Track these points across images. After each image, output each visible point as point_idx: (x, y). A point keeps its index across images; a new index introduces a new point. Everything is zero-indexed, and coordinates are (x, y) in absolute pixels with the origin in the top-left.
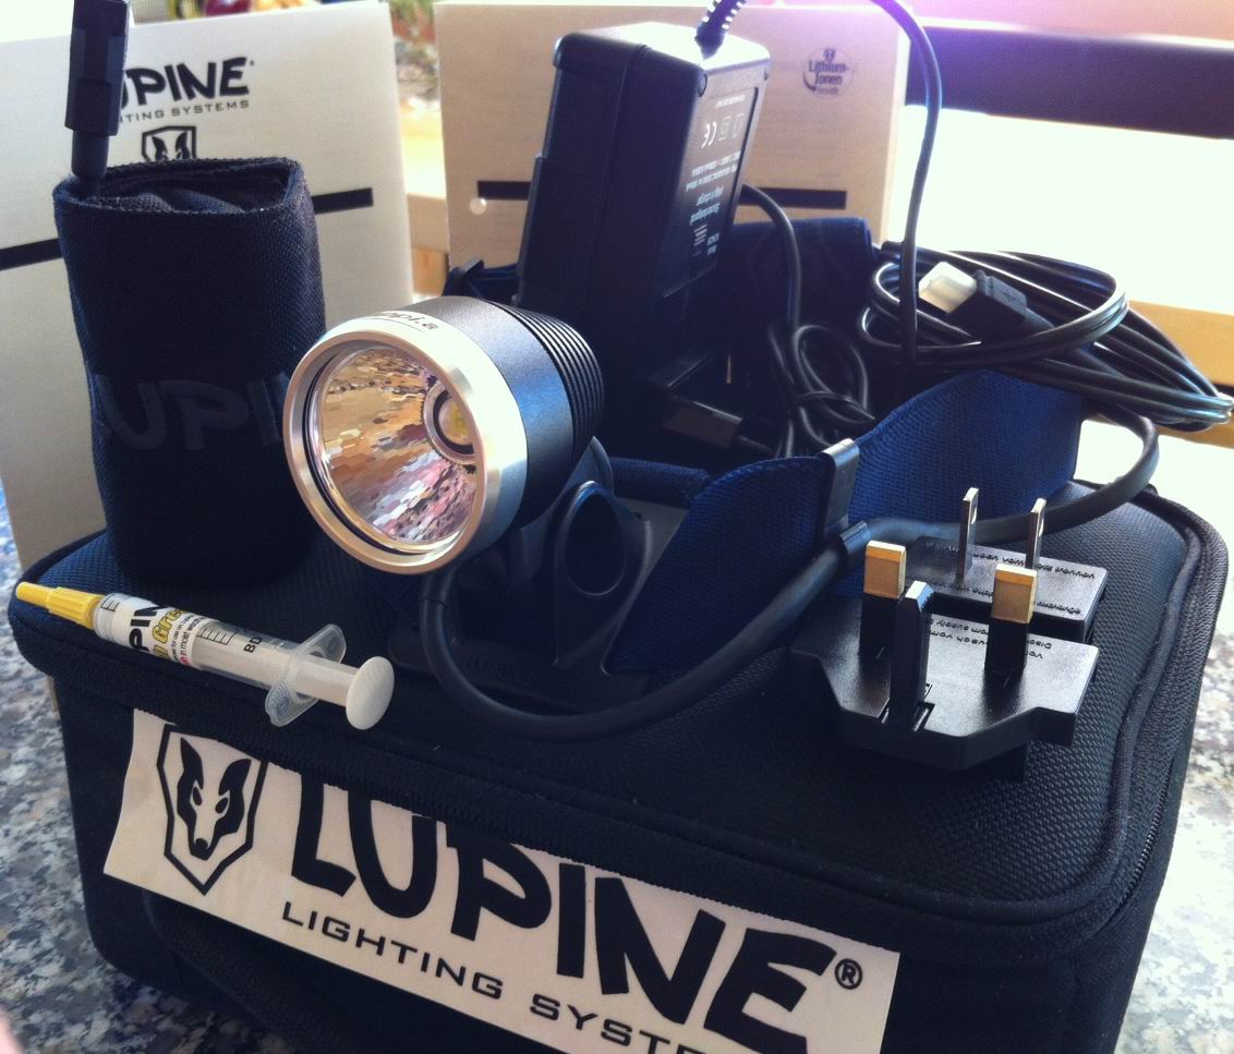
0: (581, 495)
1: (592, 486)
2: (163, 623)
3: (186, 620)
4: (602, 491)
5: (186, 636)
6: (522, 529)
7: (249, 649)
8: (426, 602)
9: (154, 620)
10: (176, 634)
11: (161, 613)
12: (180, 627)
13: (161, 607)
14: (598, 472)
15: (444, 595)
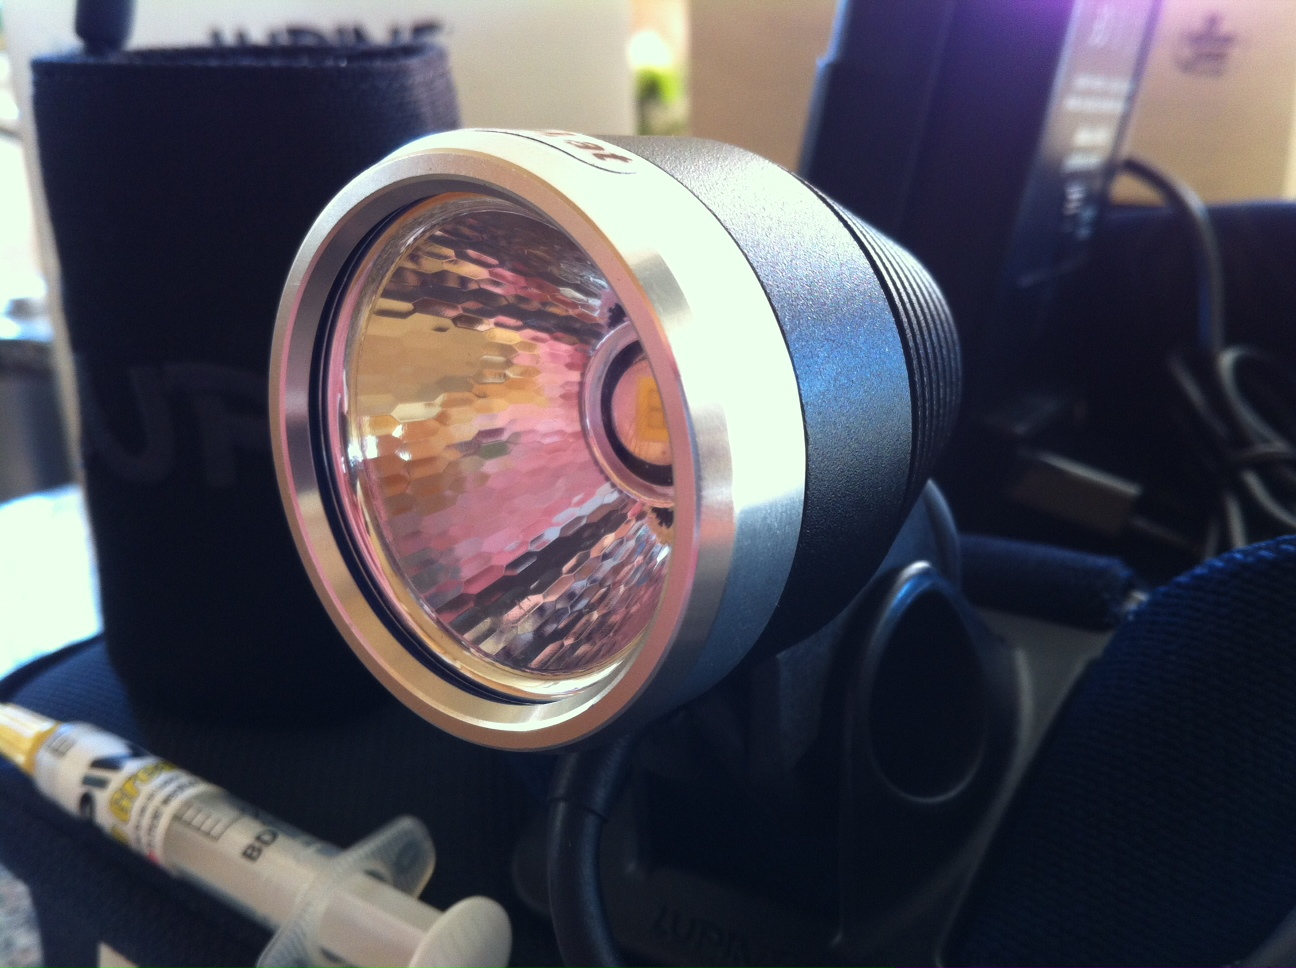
0: (902, 592)
1: (923, 574)
2: (128, 787)
3: (166, 783)
4: (943, 585)
5: (156, 816)
6: (780, 656)
7: (251, 854)
8: (562, 807)
9: (116, 779)
10: (143, 810)
11: (132, 766)
12: (151, 797)
13: (136, 754)
14: (934, 547)
15: (600, 796)
